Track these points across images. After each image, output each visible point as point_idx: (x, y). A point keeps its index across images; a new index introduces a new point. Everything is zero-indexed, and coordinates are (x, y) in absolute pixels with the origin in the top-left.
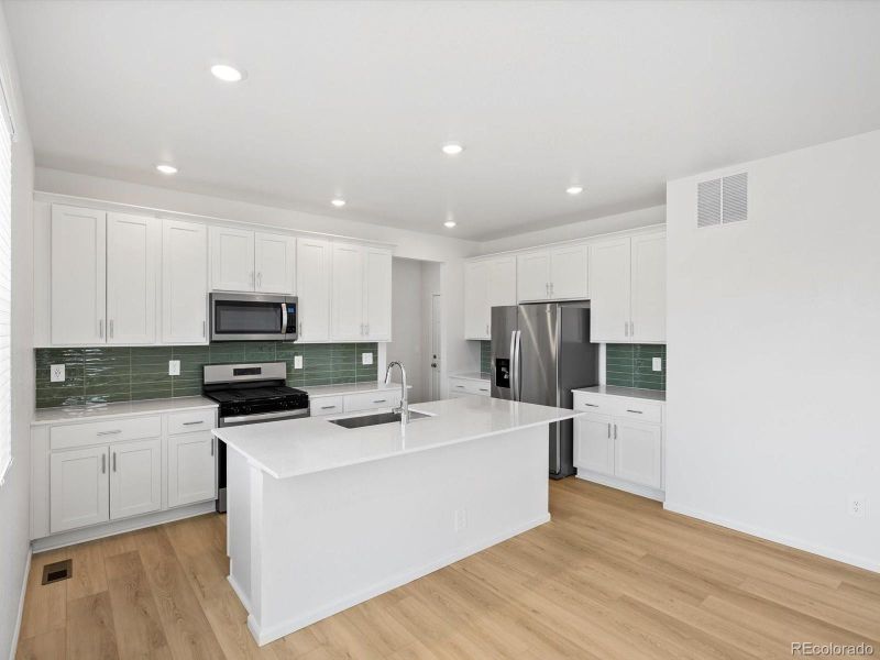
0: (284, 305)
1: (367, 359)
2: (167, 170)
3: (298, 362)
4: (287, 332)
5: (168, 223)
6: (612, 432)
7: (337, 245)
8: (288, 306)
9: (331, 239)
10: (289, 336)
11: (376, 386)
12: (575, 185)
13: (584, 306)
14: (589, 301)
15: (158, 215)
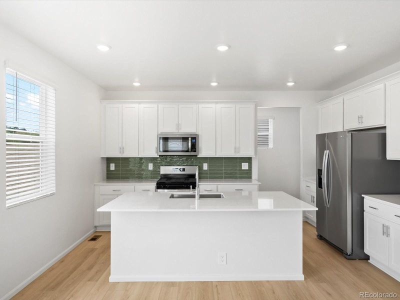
0: (190, 139)
1: (245, 166)
2: (137, 84)
3: (205, 167)
4: (192, 151)
5: (142, 106)
6: (386, 231)
7: (219, 106)
8: (192, 138)
9: (216, 103)
10: (193, 153)
11: (251, 182)
12: (341, 44)
13: (382, 131)
14: (385, 127)
15: (140, 103)
